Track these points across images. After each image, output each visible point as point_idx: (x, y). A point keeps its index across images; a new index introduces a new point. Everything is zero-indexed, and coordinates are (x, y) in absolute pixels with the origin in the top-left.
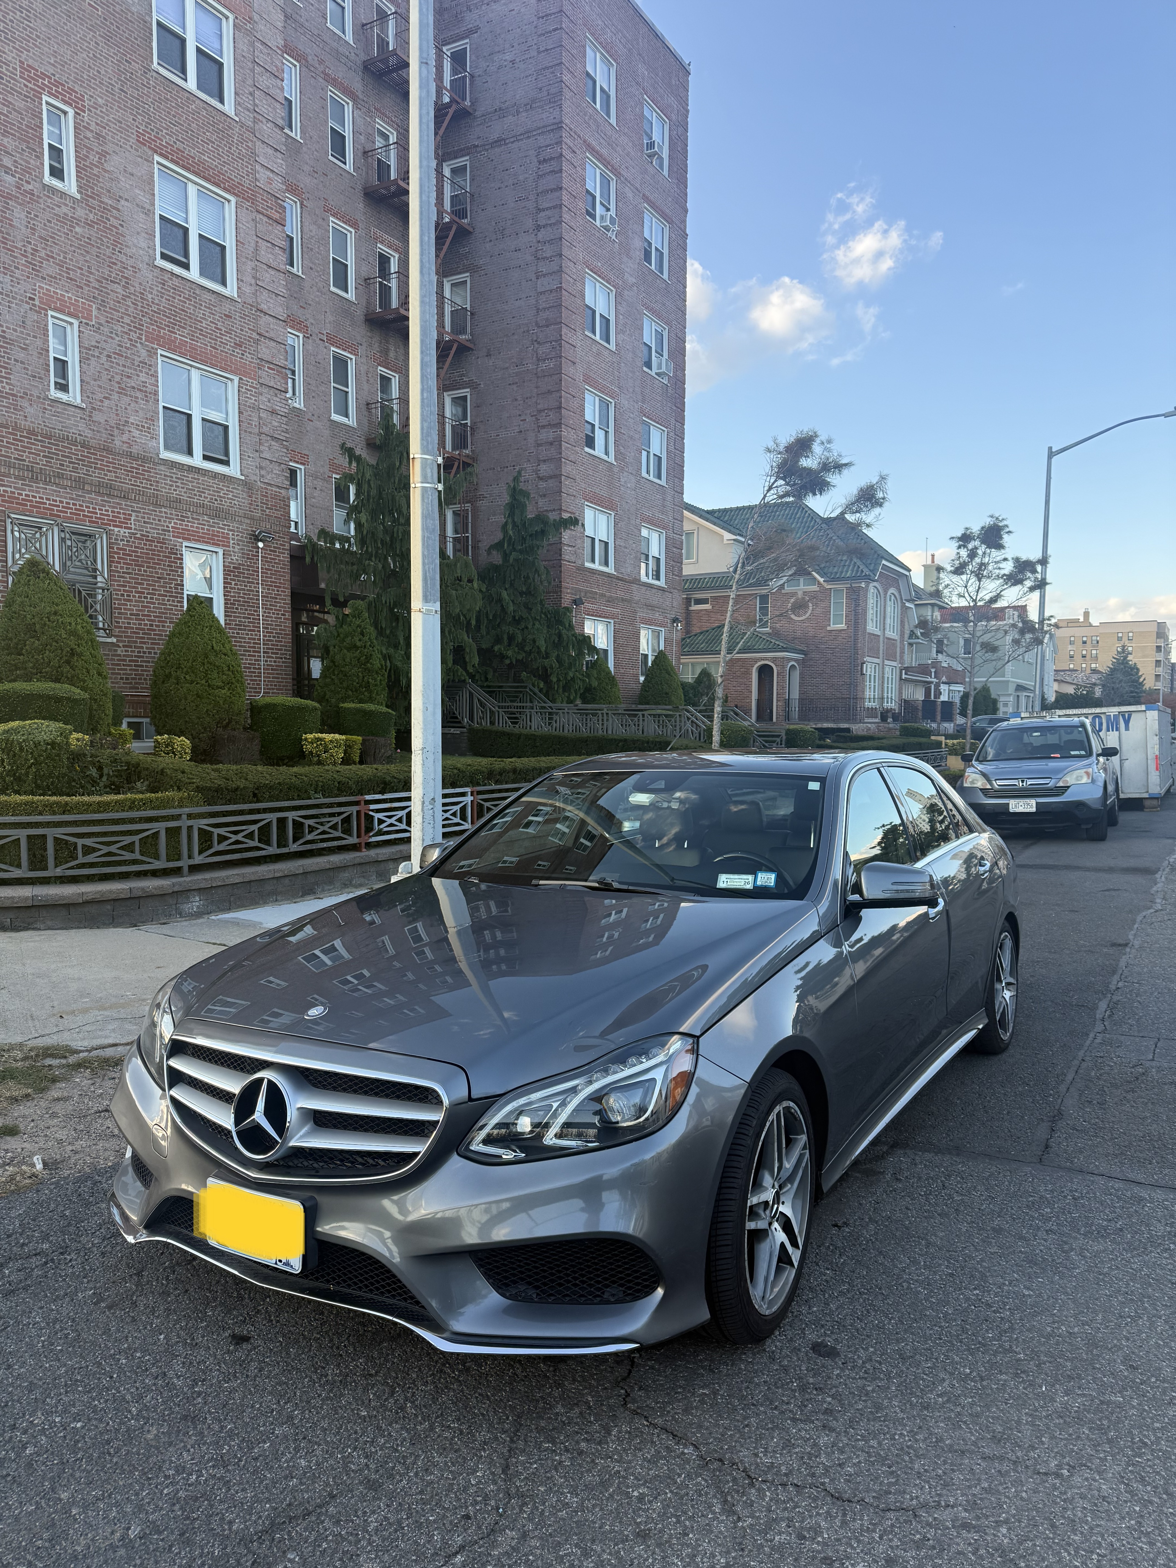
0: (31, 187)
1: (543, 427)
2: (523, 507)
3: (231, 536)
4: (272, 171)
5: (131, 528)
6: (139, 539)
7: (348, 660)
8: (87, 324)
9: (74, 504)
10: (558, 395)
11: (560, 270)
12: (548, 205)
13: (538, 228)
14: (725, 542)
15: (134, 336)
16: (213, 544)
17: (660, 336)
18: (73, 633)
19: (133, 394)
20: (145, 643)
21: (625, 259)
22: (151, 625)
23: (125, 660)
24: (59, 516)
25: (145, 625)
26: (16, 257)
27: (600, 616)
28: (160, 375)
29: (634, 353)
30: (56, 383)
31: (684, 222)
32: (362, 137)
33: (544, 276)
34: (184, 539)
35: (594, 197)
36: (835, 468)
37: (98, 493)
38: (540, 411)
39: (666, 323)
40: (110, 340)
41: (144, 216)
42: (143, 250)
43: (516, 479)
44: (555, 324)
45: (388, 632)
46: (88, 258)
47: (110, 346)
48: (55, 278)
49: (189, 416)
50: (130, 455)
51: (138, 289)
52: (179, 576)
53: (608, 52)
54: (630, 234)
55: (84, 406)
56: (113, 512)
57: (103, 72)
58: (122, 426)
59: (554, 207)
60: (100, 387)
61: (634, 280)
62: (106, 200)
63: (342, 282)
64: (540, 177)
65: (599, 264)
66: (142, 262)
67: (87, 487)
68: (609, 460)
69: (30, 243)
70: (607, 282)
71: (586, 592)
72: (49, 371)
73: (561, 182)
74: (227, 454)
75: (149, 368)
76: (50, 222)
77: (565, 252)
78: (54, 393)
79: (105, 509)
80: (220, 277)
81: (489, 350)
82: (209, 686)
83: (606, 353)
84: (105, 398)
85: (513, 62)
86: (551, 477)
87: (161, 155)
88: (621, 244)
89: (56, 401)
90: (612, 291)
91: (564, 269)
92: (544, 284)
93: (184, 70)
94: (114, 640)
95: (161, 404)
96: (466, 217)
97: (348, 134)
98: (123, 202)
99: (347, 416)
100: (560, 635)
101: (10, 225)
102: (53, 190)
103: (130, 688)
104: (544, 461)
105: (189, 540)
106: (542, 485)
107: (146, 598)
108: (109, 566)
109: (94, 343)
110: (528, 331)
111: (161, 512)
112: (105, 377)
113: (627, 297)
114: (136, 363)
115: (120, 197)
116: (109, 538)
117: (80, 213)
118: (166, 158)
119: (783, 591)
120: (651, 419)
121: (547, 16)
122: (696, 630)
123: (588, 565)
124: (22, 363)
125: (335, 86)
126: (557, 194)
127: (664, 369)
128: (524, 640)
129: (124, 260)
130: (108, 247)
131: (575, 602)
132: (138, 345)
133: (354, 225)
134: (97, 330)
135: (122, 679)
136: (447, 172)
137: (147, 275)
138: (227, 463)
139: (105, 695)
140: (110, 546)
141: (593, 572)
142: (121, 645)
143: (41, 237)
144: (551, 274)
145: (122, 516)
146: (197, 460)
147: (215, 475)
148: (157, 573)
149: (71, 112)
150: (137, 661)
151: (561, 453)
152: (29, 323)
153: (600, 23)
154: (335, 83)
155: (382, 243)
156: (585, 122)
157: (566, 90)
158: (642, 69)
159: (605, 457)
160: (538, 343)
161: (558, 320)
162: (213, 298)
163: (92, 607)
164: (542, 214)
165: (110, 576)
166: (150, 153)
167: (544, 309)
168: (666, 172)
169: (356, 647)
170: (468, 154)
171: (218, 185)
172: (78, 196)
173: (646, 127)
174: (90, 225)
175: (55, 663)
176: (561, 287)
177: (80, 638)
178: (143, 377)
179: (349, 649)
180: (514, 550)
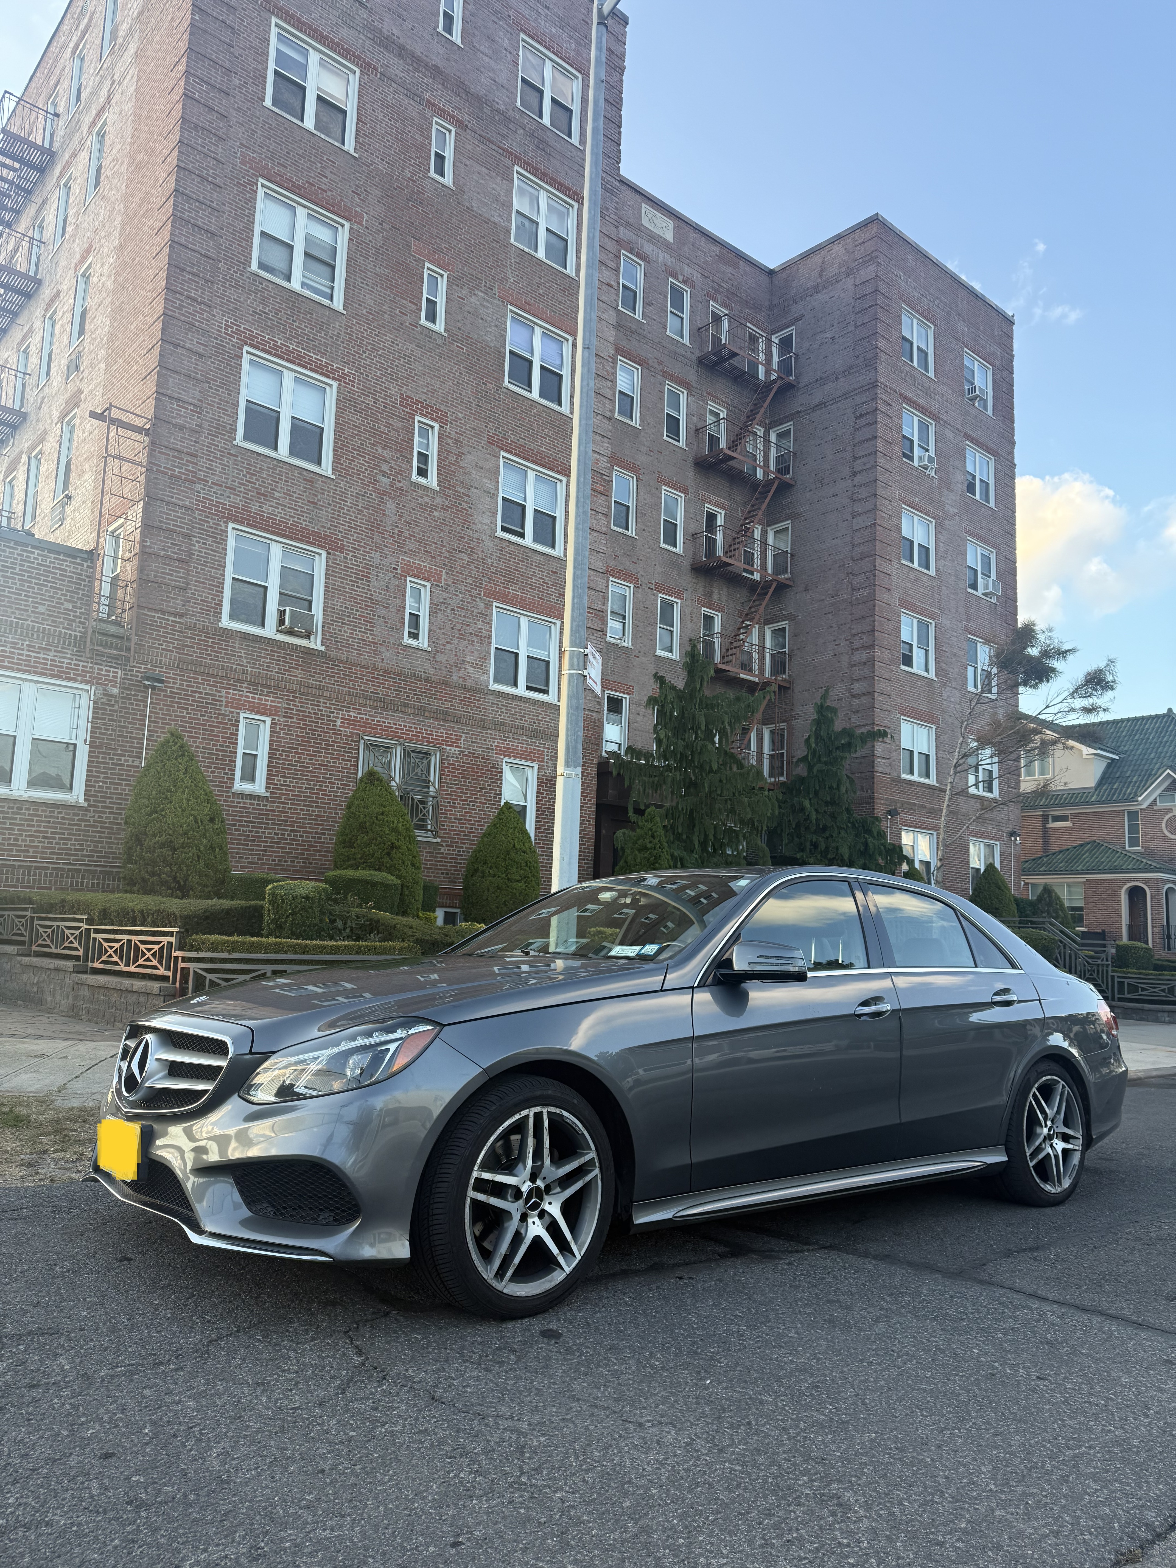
0: (401, 485)
1: (857, 649)
2: (831, 721)
3: (545, 753)
4: (599, 453)
5: (460, 747)
6: (466, 756)
7: (638, 860)
8: (437, 586)
9: (415, 728)
10: (872, 619)
11: (875, 508)
12: (863, 454)
13: (854, 474)
14: (1085, 757)
15: (474, 593)
16: (530, 760)
17: (986, 560)
18: (395, 830)
19: (470, 638)
20: (464, 843)
21: (946, 492)
22: (471, 828)
23: (447, 858)
24: (402, 738)
25: (466, 828)
26: (385, 538)
27: (919, 828)
28: (494, 623)
29: (956, 576)
30: (409, 633)
31: (1011, 453)
32: (694, 418)
33: (860, 515)
34: (505, 755)
35: (912, 441)
36: (1059, 654)
37: (436, 719)
38: (854, 635)
39: (993, 547)
40: (454, 597)
41: (489, 499)
42: (487, 525)
43: (824, 697)
44: (868, 557)
45: (684, 837)
46: (441, 535)
47: (455, 602)
48: (415, 552)
49: (517, 655)
50: (464, 687)
51: (480, 556)
52: (498, 787)
53: (925, 317)
54: (952, 470)
55: (430, 649)
56: (446, 734)
57: (464, 394)
58: (459, 664)
59: (870, 454)
60: (444, 634)
61: (956, 511)
62: (459, 490)
63: (671, 537)
64: (856, 430)
65: (917, 499)
66: (485, 534)
67: (427, 714)
68: (929, 676)
69: (397, 527)
70: (926, 514)
71: (903, 804)
72: (404, 623)
73: (876, 432)
74: (547, 684)
75: (486, 618)
76: (414, 509)
77: (880, 491)
78: (406, 640)
79: (440, 731)
80: (550, 542)
81: (807, 585)
82: (508, 879)
83: (925, 579)
84: (447, 642)
85: (833, 338)
86: (864, 694)
87: (507, 451)
88: (940, 479)
89: (408, 647)
90: (931, 522)
91: (878, 507)
92: (859, 522)
93: (529, 385)
94: (439, 840)
95: (493, 646)
96: (789, 473)
97: (682, 417)
98: (473, 490)
99: (671, 651)
100: (866, 844)
101: (384, 514)
102: (418, 486)
103: (449, 882)
104: (858, 680)
105: (509, 756)
106: (855, 702)
107: (468, 805)
108: (440, 778)
109: (442, 600)
110: (844, 565)
111: (486, 733)
112: (448, 626)
113: (948, 527)
114: (475, 614)
115: (471, 486)
116: (442, 755)
117: (438, 500)
118: (510, 452)
119: (1155, 808)
120: (978, 636)
121: (863, 296)
122: (1054, 848)
123: (904, 776)
124: (384, 618)
125: (671, 381)
126: (873, 442)
127: (991, 589)
128: (827, 848)
129: (471, 534)
130: (458, 525)
131: (890, 813)
132: (478, 599)
133: (684, 490)
134: (445, 590)
135: (443, 873)
136: (773, 437)
137: (488, 544)
138: (546, 692)
139: (417, 883)
140: (442, 762)
141: (911, 783)
142: (444, 844)
143: (406, 522)
144: (866, 513)
145: (454, 737)
146: (521, 690)
147: (535, 702)
148: (479, 784)
149: (437, 426)
150: (457, 859)
151: (874, 672)
152: (392, 587)
153: (916, 294)
154: (672, 378)
155: (709, 503)
156: (901, 378)
157: (881, 354)
158: (961, 327)
159: (925, 674)
160: (853, 575)
161: (872, 553)
162: (542, 559)
163: (421, 811)
164: (859, 462)
165: (440, 786)
166: (497, 450)
167: (859, 544)
168: (990, 412)
169: (646, 849)
170: (792, 420)
171: (552, 469)
172: (438, 489)
173: (967, 374)
174: (445, 509)
175: (378, 855)
176: (875, 524)
177: (400, 834)
178: (479, 625)
179: (640, 850)
180: (819, 761)
